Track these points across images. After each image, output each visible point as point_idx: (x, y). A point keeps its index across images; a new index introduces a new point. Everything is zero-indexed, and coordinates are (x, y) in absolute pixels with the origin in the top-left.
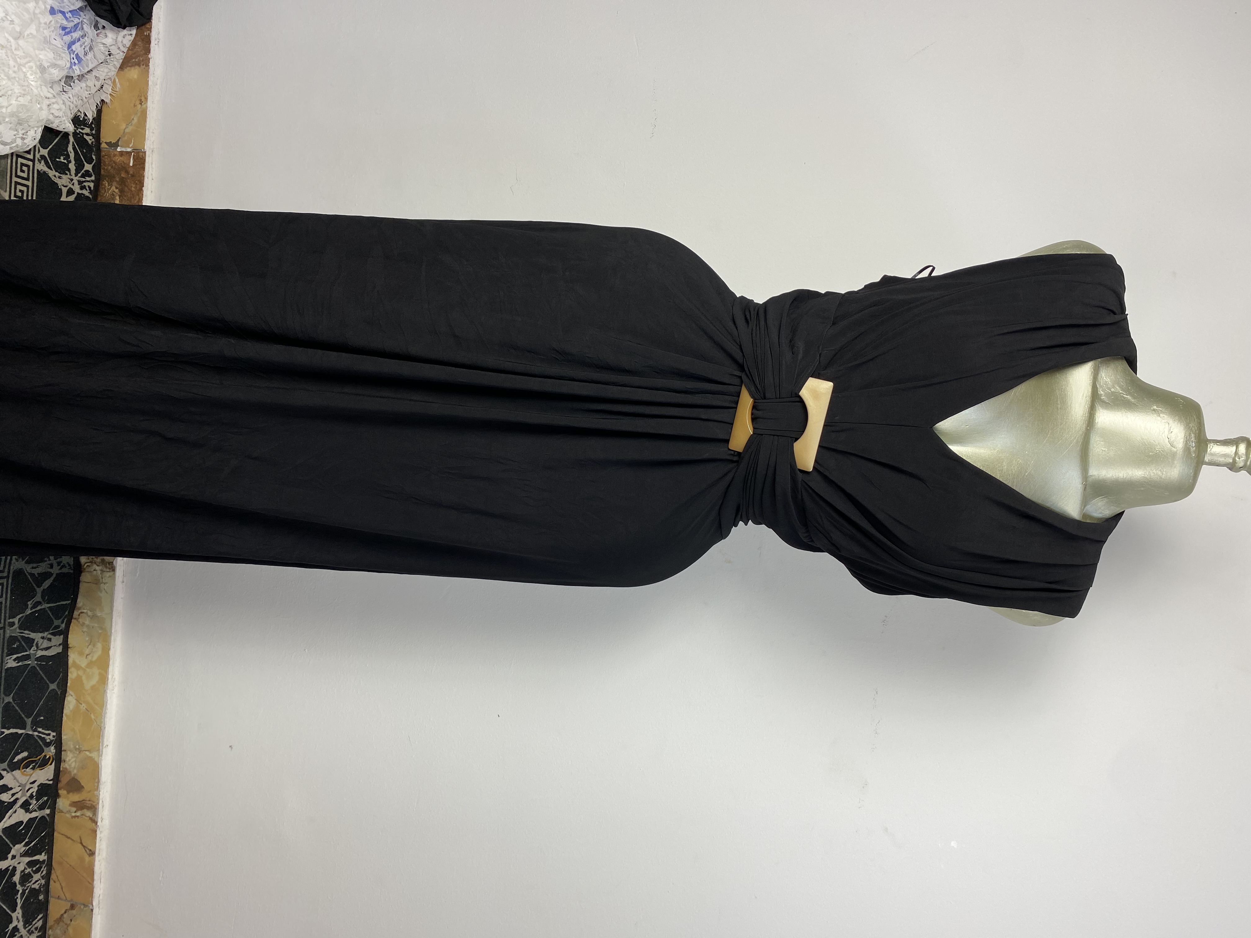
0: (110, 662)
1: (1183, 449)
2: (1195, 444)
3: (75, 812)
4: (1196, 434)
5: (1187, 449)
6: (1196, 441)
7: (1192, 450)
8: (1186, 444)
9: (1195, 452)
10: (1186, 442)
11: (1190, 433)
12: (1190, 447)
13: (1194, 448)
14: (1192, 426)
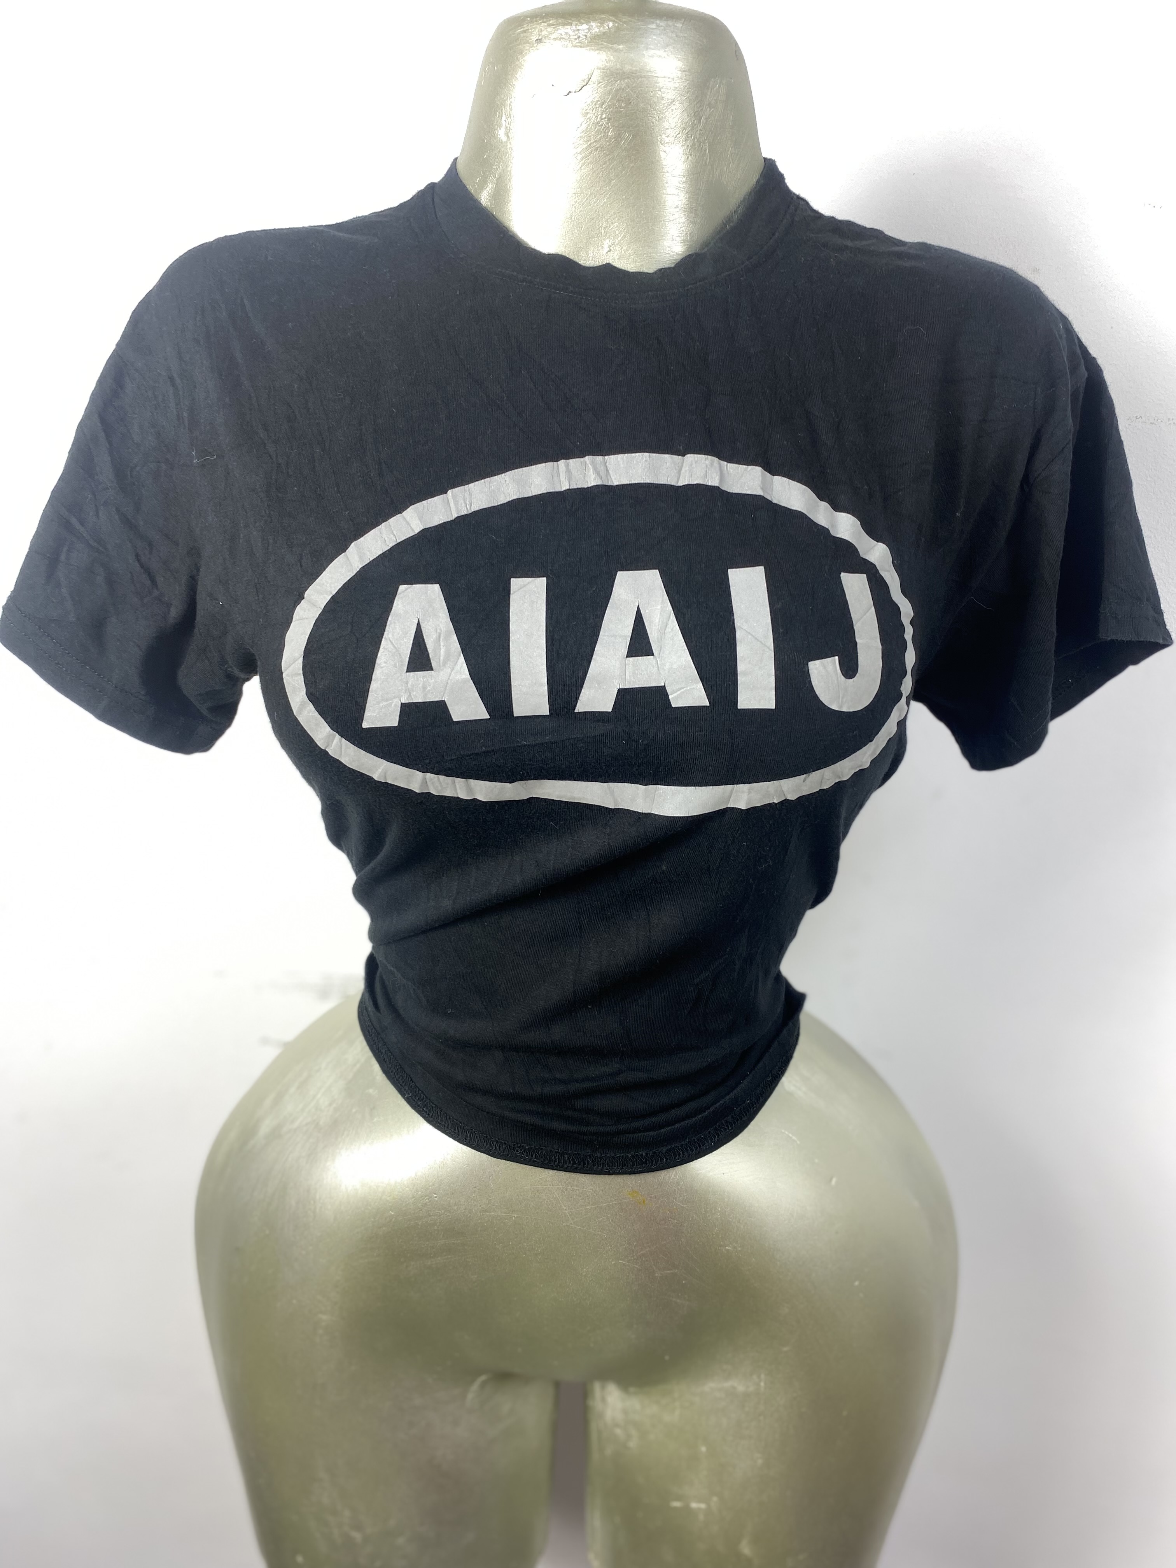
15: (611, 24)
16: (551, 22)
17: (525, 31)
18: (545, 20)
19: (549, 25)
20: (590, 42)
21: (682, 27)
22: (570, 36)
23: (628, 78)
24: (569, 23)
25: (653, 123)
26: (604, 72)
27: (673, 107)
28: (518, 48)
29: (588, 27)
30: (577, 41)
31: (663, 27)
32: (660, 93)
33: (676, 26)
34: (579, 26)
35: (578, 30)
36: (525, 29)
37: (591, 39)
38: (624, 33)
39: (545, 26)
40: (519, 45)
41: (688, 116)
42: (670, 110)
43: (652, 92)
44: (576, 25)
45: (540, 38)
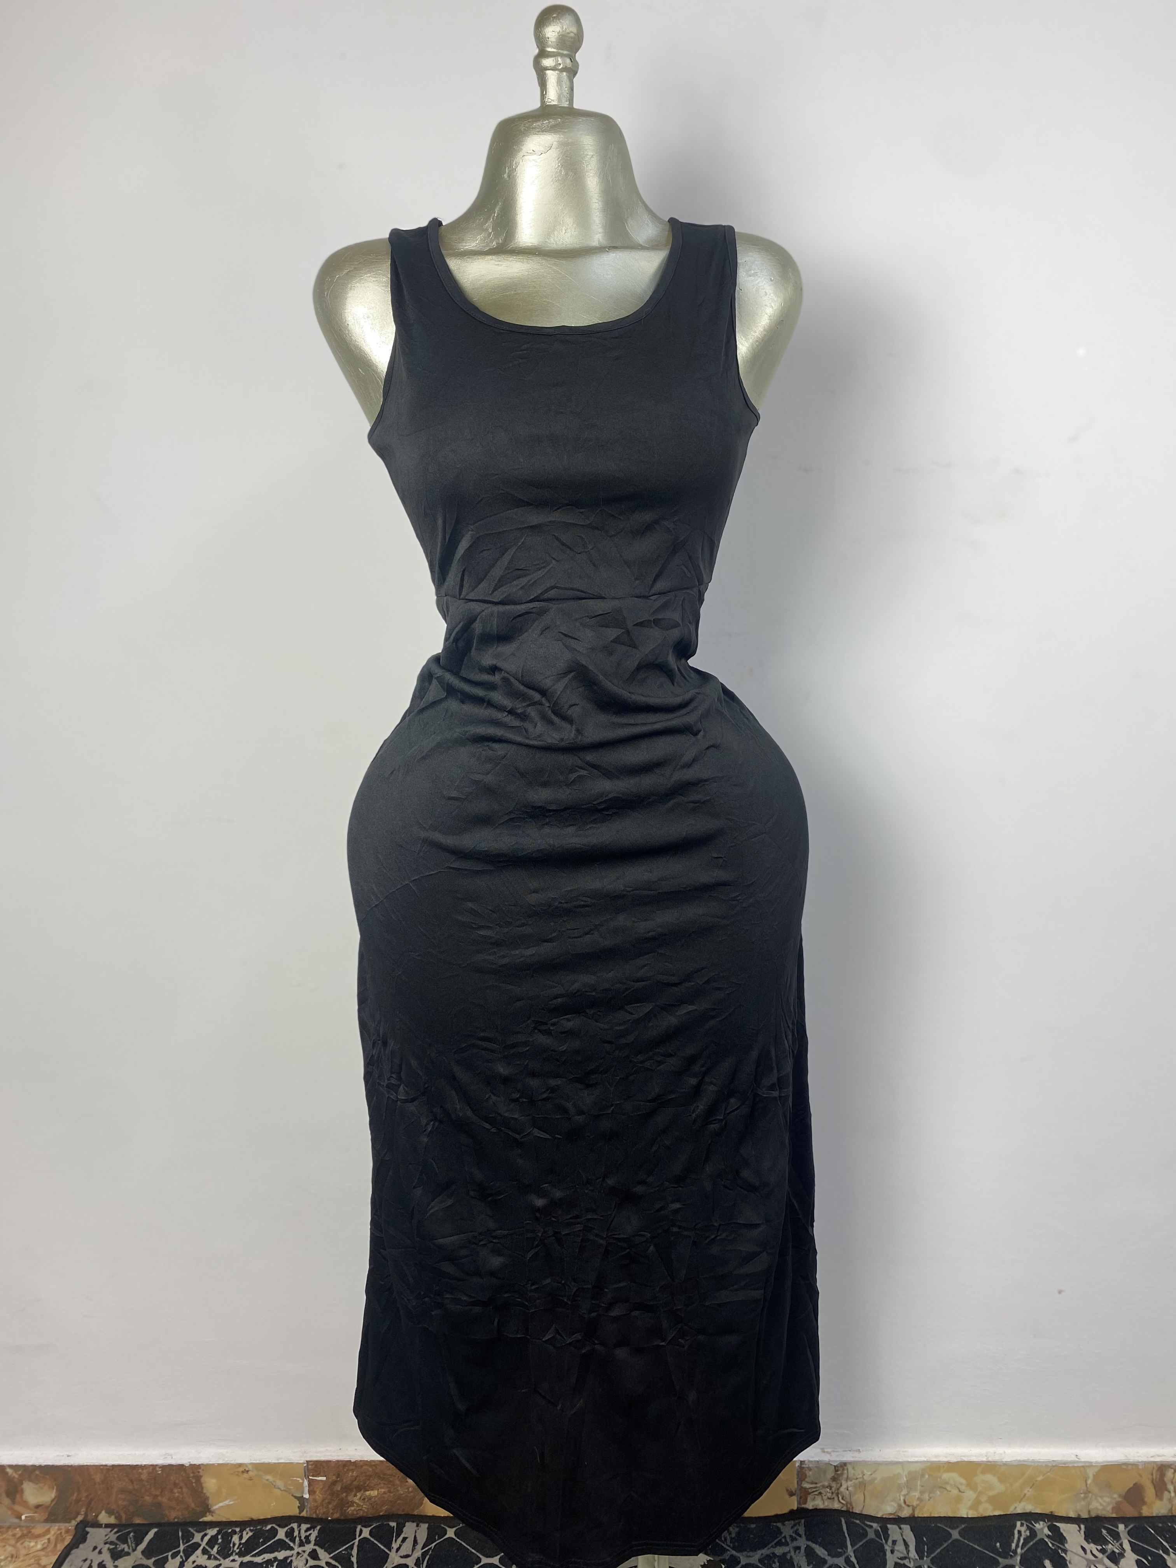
0: (966, 1460)
1: (552, 134)
2: (545, 120)
3: (1170, 1492)
4: (534, 122)
6: (542, 120)
7: (553, 122)
11: (533, 129)
12: (550, 126)
13: (551, 120)
14: (525, 128)
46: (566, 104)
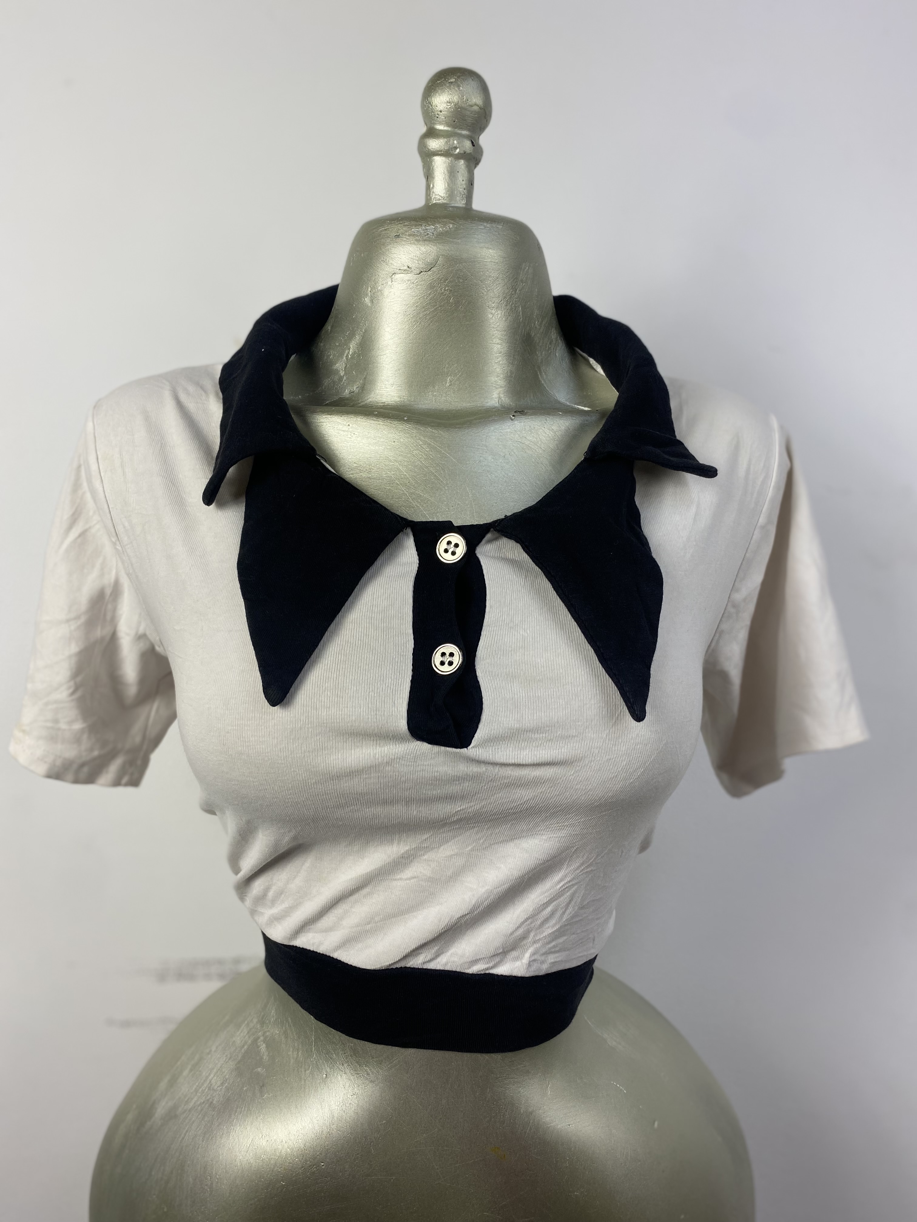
1: (439, 245)
2: (429, 225)
4: (412, 226)
5: (440, 238)
6: (424, 224)
7: (441, 229)
8: (430, 241)
9: (445, 225)
10: (425, 240)
11: (409, 235)
12: (435, 233)
13: (438, 225)
14: (397, 233)
15: (451, 226)
16: (406, 224)
17: (386, 230)
18: (401, 222)
19: (405, 226)
20: (436, 238)
21: (502, 228)
22: (421, 233)
23: (465, 262)
24: (420, 224)
25: (483, 293)
26: (447, 258)
27: (498, 283)
28: (381, 241)
29: (434, 227)
30: (427, 236)
31: (489, 228)
32: (488, 272)
33: (498, 227)
34: (427, 227)
35: (427, 229)
36: (386, 228)
37: (437, 236)
38: (461, 231)
39: (402, 226)
40: (381, 239)
41: (507, 288)
42: (495, 284)
43: (482, 272)
44: (426, 226)
45: (398, 234)
46: (460, 203)
